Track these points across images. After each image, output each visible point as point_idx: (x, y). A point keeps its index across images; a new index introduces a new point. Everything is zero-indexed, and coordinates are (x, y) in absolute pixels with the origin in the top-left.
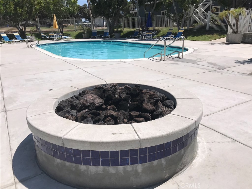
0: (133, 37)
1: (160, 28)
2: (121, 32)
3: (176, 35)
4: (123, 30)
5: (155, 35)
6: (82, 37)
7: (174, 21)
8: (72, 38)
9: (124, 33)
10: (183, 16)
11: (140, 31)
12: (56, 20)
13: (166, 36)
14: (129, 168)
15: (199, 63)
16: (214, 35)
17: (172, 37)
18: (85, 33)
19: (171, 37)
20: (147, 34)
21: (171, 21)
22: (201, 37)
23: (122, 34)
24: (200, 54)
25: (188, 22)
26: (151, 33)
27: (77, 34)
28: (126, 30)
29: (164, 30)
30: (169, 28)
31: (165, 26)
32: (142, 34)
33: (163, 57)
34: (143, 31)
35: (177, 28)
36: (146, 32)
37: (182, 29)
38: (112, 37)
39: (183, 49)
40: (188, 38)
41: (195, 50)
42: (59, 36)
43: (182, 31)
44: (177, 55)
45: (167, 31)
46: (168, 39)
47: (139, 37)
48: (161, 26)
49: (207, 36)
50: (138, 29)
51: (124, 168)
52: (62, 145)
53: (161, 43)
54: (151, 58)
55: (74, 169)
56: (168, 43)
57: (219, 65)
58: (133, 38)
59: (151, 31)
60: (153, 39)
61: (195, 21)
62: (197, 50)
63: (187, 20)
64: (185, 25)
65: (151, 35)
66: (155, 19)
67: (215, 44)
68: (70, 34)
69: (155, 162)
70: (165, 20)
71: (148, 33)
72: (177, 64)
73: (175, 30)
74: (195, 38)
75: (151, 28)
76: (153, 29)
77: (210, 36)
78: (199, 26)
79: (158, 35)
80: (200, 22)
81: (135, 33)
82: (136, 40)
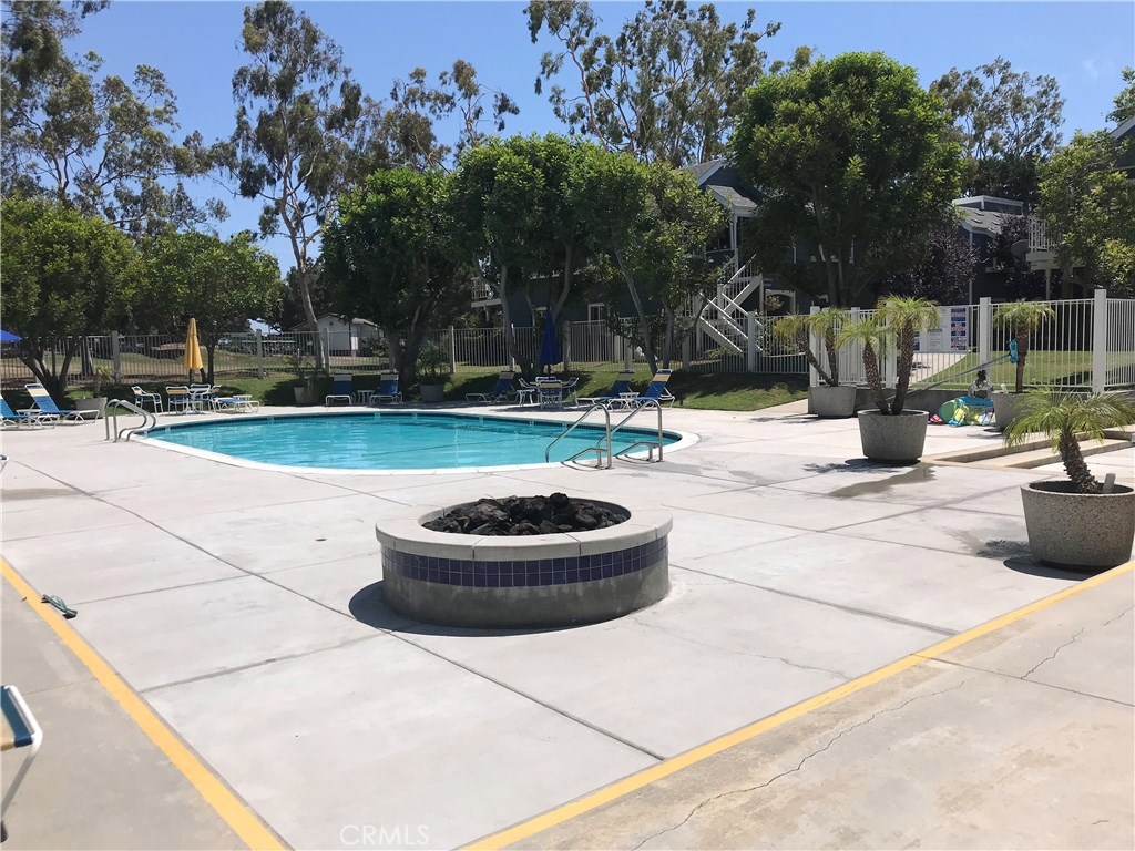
0: (493, 399)
1: (587, 366)
2: (445, 378)
3: (647, 393)
4: (452, 372)
5: (572, 390)
6: (292, 402)
7: (635, 342)
8: (253, 405)
9: (458, 384)
10: (664, 327)
11: (517, 376)
12: (195, 337)
13: (610, 394)
14: (566, 588)
15: (705, 473)
16: (774, 391)
17: (631, 400)
18: (305, 385)
19: (627, 398)
20: (543, 390)
21: (627, 342)
22: (731, 397)
23: (448, 387)
24: (714, 449)
25: (686, 345)
26: (557, 385)
27: (269, 388)
28: (462, 371)
29: (603, 372)
30: (621, 367)
31: (604, 358)
32: (525, 388)
33: (605, 460)
34: (529, 377)
35: (646, 367)
36: (538, 381)
37: (663, 372)
38: (412, 398)
39: (661, 435)
40: (685, 402)
41: (701, 439)
42: (205, 396)
43: (665, 378)
44: (645, 454)
45: (614, 377)
46: (617, 406)
47: (513, 399)
48: (588, 360)
49: (751, 392)
50: (507, 368)
51: (559, 589)
52: (471, 559)
53: (597, 417)
54: (570, 463)
55: (485, 598)
56: (617, 418)
57: (758, 477)
58: (492, 401)
59: (558, 375)
60: (564, 404)
61: (709, 342)
62: (708, 439)
63: (681, 338)
64: (677, 357)
65: (556, 391)
66: (568, 336)
67: (772, 419)
68: (242, 389)
69: (602, 582)
70: (603, 337)
71: (545, 386)
72: (646, 476)
73: (641, 372)
74: (711, 399)
75: (558, 368)
76: (562, 370)
77: (760, 392)
78: (725, 357)
79: (581, 392)
80: (728, 346)
81: (498, 384)
82: (505, 410)
